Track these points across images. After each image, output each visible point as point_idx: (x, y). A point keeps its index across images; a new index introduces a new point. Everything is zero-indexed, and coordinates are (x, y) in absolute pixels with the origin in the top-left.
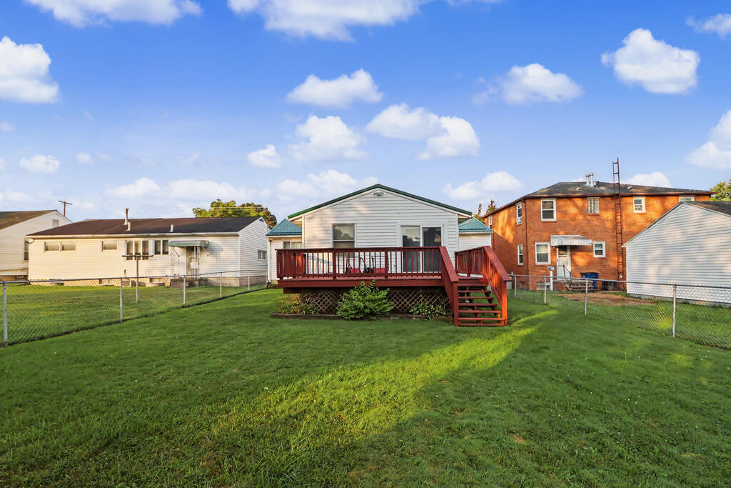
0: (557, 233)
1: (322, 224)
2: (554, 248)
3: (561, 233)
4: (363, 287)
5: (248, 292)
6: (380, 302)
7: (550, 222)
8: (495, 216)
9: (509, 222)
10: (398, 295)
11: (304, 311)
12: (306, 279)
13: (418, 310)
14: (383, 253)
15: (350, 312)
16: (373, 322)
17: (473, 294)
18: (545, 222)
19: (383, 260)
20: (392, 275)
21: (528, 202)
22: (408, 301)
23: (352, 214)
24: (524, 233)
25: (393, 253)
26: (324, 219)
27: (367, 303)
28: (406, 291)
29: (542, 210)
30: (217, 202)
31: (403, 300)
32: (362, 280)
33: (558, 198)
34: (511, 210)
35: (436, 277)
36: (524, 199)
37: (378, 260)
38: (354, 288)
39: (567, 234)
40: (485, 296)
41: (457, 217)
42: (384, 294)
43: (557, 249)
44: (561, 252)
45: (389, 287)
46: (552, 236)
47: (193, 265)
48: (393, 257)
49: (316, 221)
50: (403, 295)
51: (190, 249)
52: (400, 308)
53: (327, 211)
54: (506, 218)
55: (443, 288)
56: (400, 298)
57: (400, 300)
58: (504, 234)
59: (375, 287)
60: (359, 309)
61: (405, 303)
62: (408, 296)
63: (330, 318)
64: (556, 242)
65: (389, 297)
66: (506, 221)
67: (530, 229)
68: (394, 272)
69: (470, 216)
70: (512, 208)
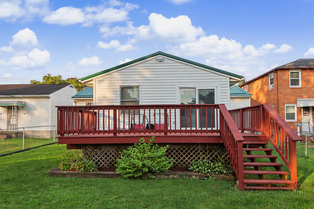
0: (302, 97)
1: (111, 86)
2: (299, 109)
3: (305, 96)
4: (142, 143)
5: (53, 144)
6: (159, 160)
7: (297, 88)
8: (250, 85)
9: (262, 89)
10: (177, 151)
11: (82, 169)
12: (96, 135)
13: (198, 167)
14: (162, 111)
15: (128, 170)
16: (150, 181)
17: (255, 153)
18: (293, 88)
19: (163, 117)
20: (171, 131)
21: (279, 73)
22: (187, 156)
23: (137, 77)
24: (276, 97)
25: (173, 111)
26: (112, 82)
27: (146, 162)
28: (184, 147)
29: (290, 79)
30: (48, 76)
31: (182, 156)
32: (142, 137)
33: (303, 69)
34: (264, 79)
35: (215, 134)
36: (276, 70)
37: (157, 117)
38: (133, 144)
39: (309, 97)
40: (265, 154)
41: (228, 80)
42: (163, 150)
43: (302, 110)
44: (306, 112)
45: (168, 144)
46: (298, 99)
47: (13, 121)
48: (173, 114)
49: (106, 83)
50: (182, 151)
51: (9, 108)
52: (179, 163)
53: (116, 75)
54: (260, 86)
55: (222, 145)
56: (179, 154)
57: (179, 156)
58: (258, 98)
59: (155, 144)
60: (137, 167)
61: (184, 158)
62: (187, 151)
63: (108, 176)
64: (301, 104)
65: (168, 153)
66: (259, 88)
67: (281, 93)
68: (173, 128)
69: (240, 80)
70: (265, 78)
